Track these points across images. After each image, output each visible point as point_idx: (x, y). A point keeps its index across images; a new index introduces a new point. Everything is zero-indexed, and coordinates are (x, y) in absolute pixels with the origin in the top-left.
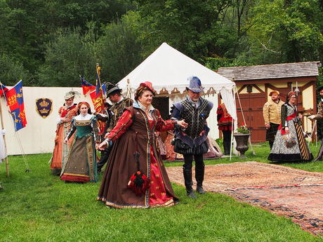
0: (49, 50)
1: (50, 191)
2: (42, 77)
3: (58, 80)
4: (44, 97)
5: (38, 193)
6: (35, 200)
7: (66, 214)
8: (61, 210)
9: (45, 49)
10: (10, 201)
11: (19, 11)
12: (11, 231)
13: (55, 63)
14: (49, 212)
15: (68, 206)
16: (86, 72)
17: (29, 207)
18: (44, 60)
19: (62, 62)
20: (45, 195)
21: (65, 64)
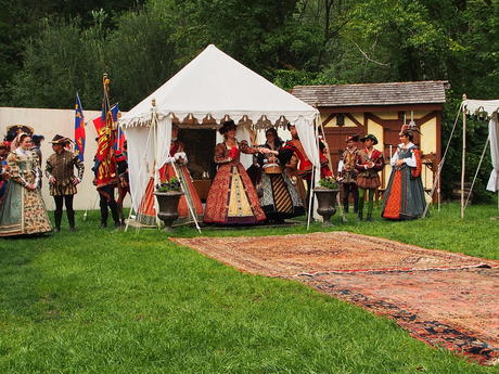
0: (30, 50)
1: (27, 271)
2: (19, 91)
3: (43, 97)
4: (20, 123)
5: (7, 274)
7: (51, 308)
8: (44, 302)
9: (23, 49)
13: (38, 71)
14: (23, 304)
15: (54, 296)
16: (87, 86)
18: (21, 65)
19: (48, 69)
20: (19, 278)
21: (54, 72)
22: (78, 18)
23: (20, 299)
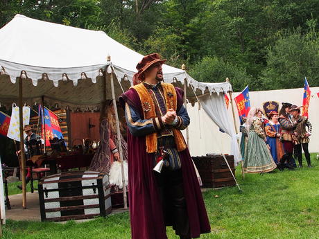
0: (271, 53)
1: (288, 193)
2: (266, 80)
3: (281, 82)
4: (270, 100)
5: (276, 195)
6: (275, 203)
7: (309, 218)
8: (303, 214)
9: (266, 53)
10: (251, 202)
11: (239, 19)
12: (258, 233)
13: (276, 66)
14: (291, 215)
15: (309, 210)
16: (310, 72)
17: (270, 210)
18: (265, 64)
19: (283, 63)
20: (284, 198)
21: (287, 66)
22: (299, 28)
23: (288, 212)
